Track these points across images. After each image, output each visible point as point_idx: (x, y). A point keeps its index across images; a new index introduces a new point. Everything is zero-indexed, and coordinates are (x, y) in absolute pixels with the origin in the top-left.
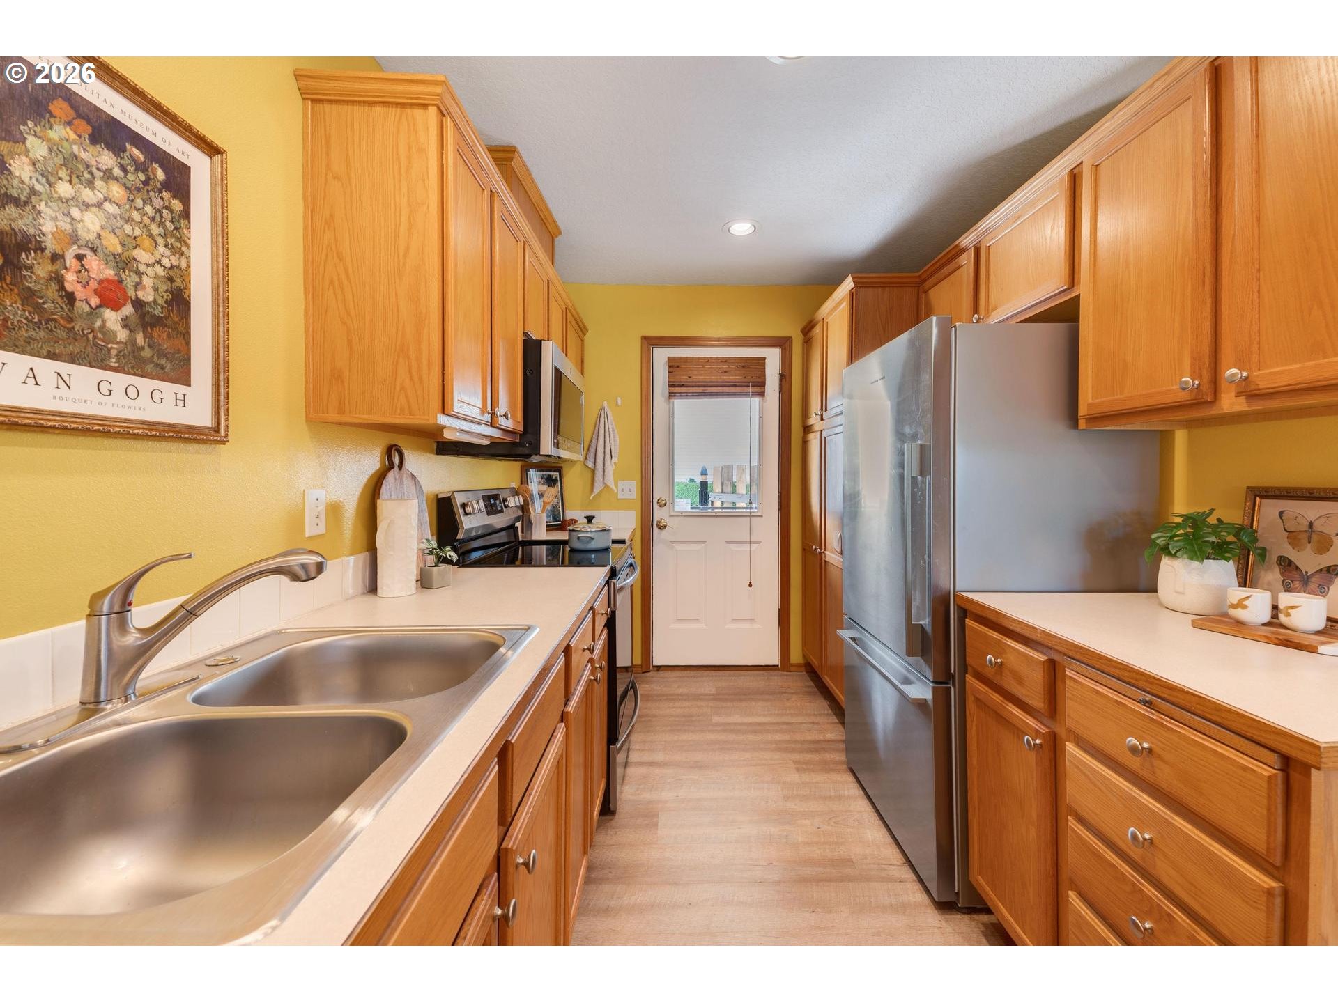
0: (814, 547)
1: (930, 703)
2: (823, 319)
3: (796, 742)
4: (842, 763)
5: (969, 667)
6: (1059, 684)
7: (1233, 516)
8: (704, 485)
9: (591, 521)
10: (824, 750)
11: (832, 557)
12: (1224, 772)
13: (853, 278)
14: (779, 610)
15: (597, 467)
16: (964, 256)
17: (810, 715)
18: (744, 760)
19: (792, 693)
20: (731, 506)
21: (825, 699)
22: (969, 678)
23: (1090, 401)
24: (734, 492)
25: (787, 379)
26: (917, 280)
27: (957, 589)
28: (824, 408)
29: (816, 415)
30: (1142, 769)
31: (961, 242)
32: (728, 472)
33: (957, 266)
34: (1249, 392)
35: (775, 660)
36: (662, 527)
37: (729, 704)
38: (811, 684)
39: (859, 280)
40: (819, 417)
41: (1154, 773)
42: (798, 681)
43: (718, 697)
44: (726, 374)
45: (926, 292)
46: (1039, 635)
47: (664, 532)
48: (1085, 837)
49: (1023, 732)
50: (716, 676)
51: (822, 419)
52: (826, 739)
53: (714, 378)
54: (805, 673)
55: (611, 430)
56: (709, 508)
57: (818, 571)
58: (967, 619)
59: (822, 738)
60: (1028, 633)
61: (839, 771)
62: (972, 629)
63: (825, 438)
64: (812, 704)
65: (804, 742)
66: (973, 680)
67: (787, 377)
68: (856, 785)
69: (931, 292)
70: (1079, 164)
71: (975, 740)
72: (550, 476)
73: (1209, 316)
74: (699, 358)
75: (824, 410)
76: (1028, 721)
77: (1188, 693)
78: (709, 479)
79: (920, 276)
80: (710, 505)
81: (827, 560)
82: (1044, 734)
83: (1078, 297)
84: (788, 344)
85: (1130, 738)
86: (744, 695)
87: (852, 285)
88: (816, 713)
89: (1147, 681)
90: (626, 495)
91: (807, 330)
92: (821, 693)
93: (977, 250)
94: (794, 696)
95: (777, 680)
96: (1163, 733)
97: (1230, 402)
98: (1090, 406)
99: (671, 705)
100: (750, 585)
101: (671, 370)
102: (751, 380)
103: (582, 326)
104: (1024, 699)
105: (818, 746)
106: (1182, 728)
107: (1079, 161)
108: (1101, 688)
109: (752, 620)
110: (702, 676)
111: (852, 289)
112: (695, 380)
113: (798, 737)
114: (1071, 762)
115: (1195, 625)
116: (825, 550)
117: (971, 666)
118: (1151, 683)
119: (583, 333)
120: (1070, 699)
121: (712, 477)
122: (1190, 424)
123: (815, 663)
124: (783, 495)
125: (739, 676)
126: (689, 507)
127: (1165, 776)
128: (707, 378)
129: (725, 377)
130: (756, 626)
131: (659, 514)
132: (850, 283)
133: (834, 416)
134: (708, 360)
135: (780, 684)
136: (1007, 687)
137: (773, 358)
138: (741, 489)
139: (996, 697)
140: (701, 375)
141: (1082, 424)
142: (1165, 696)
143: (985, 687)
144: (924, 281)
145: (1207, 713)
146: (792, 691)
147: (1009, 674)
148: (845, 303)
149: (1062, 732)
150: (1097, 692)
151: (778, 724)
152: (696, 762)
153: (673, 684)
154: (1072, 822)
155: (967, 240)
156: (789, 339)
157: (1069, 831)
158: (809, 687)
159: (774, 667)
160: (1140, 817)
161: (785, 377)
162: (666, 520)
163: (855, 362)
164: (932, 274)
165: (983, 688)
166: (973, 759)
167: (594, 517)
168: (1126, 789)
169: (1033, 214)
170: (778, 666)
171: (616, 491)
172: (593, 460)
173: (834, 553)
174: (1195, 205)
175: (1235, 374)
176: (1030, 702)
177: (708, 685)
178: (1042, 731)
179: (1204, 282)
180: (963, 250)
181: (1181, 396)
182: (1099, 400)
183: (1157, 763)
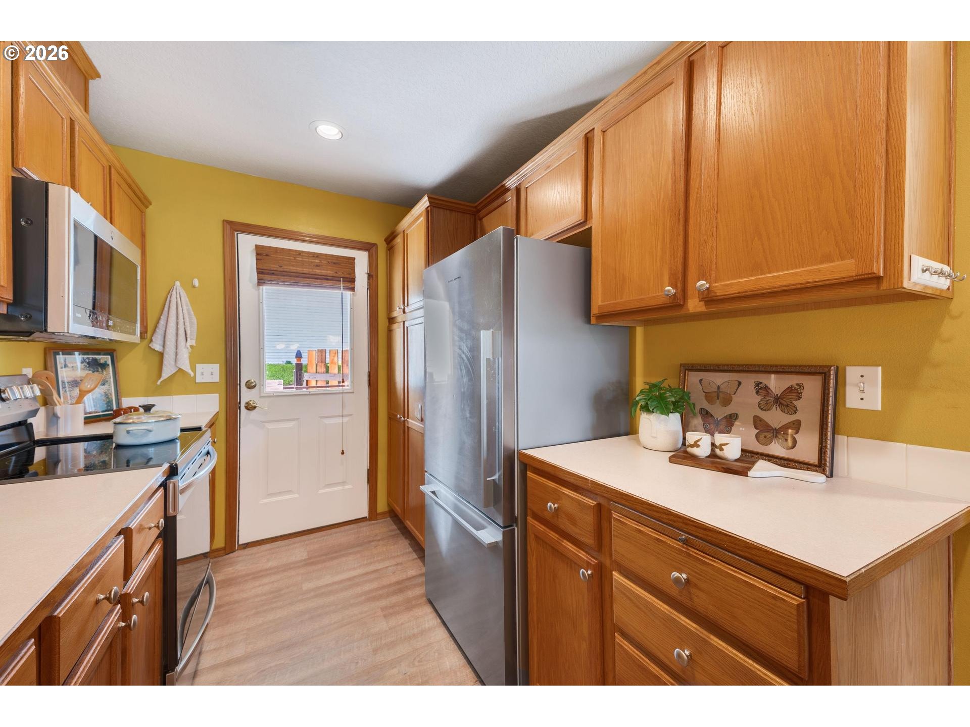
0: (398, 416)
1: (501, 545)
2: (404, 231)
3: (383, 587)
4: (421, 596)
5: (528, 510)
6: (605, 525)
7: (673, 382)
8: (299, 368)
9: (150, 410)
10: (407, 588)
11: (413, 423)
12: (755, 600)
13: (429, 198)
14: (368, 470)
15: (167, 349)
16: (509, 193)
17: (394, 557)
18: (334, 623)
19: (379, 540)
20: (325, 384)
21: (406, 538)
22: (530, 519)
23: (600, 303)
24: (327, 371)
25: (374, 278)
26: (474, 209)
27: (519, 449)
28: (405, 302)
29: (400, 308)
30: (681, 596)
31: (505, 184)
32: (322, 356)
33: (503, 201)
34: (708, 298)
35: (365, 513)
36: (250, 407)
37: (320, 566)
38: (394, 527)
39: (433, 201)
40: (402, 310)
41: (691, 599)
42: (385, 527)
43: (309, 562)
44: (318, 268)
45: (481, 219)
46: (590, 485)
47: (253, 413)
48: (630, 651)
49: (578, 565)
50: (308, 540)
51: (404, 312)
52: (409, 576)
53: (306, 270)
54: (389, 518)
55: (185, 311)
56: (303, 388)
57: (402, 435)
58: (528, 472)
59: (404, 577)
60: (580, 483)
61: (420, 605)
62: (533, 480)
63: (407, 328)
64: (396, 546)
65: (390, 585)
66: (533, 521)
67: (374, 276)
68: (434, 615)
69: (484, 220)
70: (591, 131)
71: (535, 571)
72: (95, 360)
73: (682, 244)
74: (290, 250)
75: (406, 305)
76: (580, 555)
77: (720, 533)
78: (304, 361)
79: (476, 207)
80: (304, 385)
81: (409, 426)
82: (594, 565)
83: (590, 229)
84: (374, 249)
85: (674, 573)
86: (336, 552)
87: (428, 204)
88: (399, 554)
89: (683, 523)
90: (207, 379)
91: (390, 239)
92: (403, 534)
93: (518, 190)
94: (381, 543)
95: (365, 530)
96: (699, 566)
97: (694, 305)
98: (600, 307)
99: (257, 583)
100: (343, 453)
101: (259, 257)
102: (343, 276)
103: (140, 194)
104: (577, 537)
105: (401, 587)
106: (714, 561)
107: (591, 128)
108: (642, 527)
109: (344, 483)
110: (294, 543)
111: (428, 207)
112: (285, 270)
113: (386, 581)
114: (616, 588)
115: (672, 460)
116: (408, 418)
117: (530, 510)
118: (686, 524)
119: (143, 204)
120: (617, 537)
121: (307, 359)
122: (646, 323)
123: (398, 510)
124: (371, 375)
125: (331, 534)
126: (282, 387)
127: (701, 601)
128: (299, 270)
129: (317, 271)
130: (347, 487)
131: (246, 396)
132: (426, 201)
133: (415, 310)
134: (300, 253)
135: (368, 533)
136: (562, 527)
137: (361, 260)
138: (334, 370)
139: (553, 535)
140: (293, 266)
141: (593, 320)
142: (700, 535)
143: (543, 527)
144: (479, 211)
145: (739, 550)
146: (379, 538)
147: (564, 516)
148: (422, 218)
149: (607, 562)
150: (640, 531)
151: (367, 574)
152: (283, 642)
153: (264, 559)
154: (619, 638)
155: (511, 182)
156: (374, 245)
157: (617, 647)
158: (391, 531)
159: (363, 519)
160: (680, 636)
161: (372, 277)
162: (258, 402)
163: (432, 265)
164: (485, 206)
165: (541, 528)
166: (533, 587)
167: (153, 406)
168: (665, 611)
169: (558, 165)
170: (366, 517)
171: (192, 374)
172: (161, 342)
173: (416, 421)
174: (674, 163)
175: (702, 285)
176: (582, 539)
177: (298, 552)
178: (592, 563)
179: (679, 219)
180: (508, 190)
181: (661, 301)
182: (606, 303)
183: (693, 590)
